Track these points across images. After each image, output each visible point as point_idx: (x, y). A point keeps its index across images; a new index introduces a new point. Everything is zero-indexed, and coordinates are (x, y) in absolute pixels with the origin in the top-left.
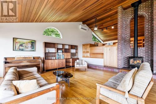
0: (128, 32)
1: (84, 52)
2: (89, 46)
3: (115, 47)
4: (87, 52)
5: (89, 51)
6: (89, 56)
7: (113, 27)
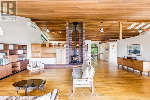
0: (71, 39)
1: (33, 52)
2: (40, 46)
3: (65, 49)
4: (38, 52)
5: (41, 51)
6: (41, 56)
7: (60, 32)
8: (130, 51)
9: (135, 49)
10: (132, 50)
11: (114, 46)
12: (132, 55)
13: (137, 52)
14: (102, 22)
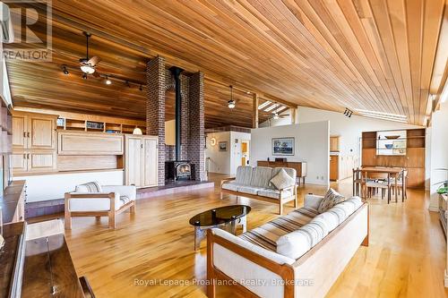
2: (53, 124)
3: (155, 143)
5: (56, 145)
6: (55, 168)
8: (276, 150)
9: (285, 144)
10: (280, 146)
11: (237, 141)
12: (281, 156)
13: (290, 150)
14: (231, 87)
